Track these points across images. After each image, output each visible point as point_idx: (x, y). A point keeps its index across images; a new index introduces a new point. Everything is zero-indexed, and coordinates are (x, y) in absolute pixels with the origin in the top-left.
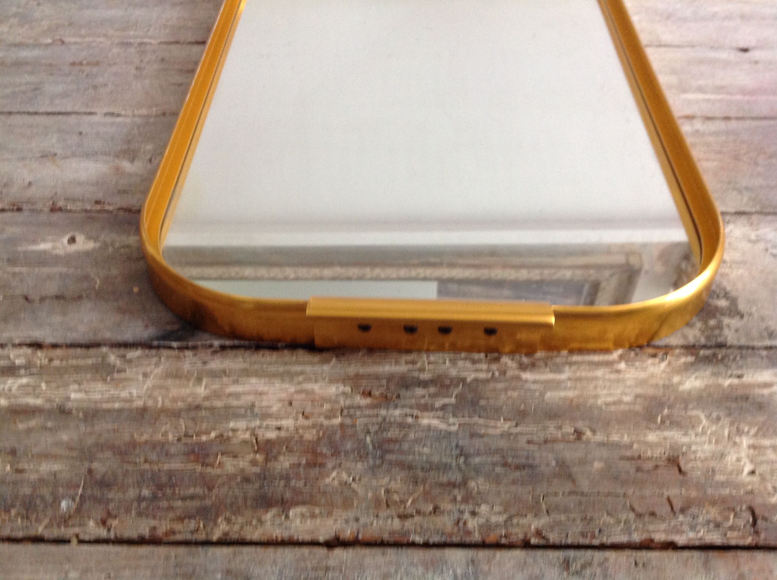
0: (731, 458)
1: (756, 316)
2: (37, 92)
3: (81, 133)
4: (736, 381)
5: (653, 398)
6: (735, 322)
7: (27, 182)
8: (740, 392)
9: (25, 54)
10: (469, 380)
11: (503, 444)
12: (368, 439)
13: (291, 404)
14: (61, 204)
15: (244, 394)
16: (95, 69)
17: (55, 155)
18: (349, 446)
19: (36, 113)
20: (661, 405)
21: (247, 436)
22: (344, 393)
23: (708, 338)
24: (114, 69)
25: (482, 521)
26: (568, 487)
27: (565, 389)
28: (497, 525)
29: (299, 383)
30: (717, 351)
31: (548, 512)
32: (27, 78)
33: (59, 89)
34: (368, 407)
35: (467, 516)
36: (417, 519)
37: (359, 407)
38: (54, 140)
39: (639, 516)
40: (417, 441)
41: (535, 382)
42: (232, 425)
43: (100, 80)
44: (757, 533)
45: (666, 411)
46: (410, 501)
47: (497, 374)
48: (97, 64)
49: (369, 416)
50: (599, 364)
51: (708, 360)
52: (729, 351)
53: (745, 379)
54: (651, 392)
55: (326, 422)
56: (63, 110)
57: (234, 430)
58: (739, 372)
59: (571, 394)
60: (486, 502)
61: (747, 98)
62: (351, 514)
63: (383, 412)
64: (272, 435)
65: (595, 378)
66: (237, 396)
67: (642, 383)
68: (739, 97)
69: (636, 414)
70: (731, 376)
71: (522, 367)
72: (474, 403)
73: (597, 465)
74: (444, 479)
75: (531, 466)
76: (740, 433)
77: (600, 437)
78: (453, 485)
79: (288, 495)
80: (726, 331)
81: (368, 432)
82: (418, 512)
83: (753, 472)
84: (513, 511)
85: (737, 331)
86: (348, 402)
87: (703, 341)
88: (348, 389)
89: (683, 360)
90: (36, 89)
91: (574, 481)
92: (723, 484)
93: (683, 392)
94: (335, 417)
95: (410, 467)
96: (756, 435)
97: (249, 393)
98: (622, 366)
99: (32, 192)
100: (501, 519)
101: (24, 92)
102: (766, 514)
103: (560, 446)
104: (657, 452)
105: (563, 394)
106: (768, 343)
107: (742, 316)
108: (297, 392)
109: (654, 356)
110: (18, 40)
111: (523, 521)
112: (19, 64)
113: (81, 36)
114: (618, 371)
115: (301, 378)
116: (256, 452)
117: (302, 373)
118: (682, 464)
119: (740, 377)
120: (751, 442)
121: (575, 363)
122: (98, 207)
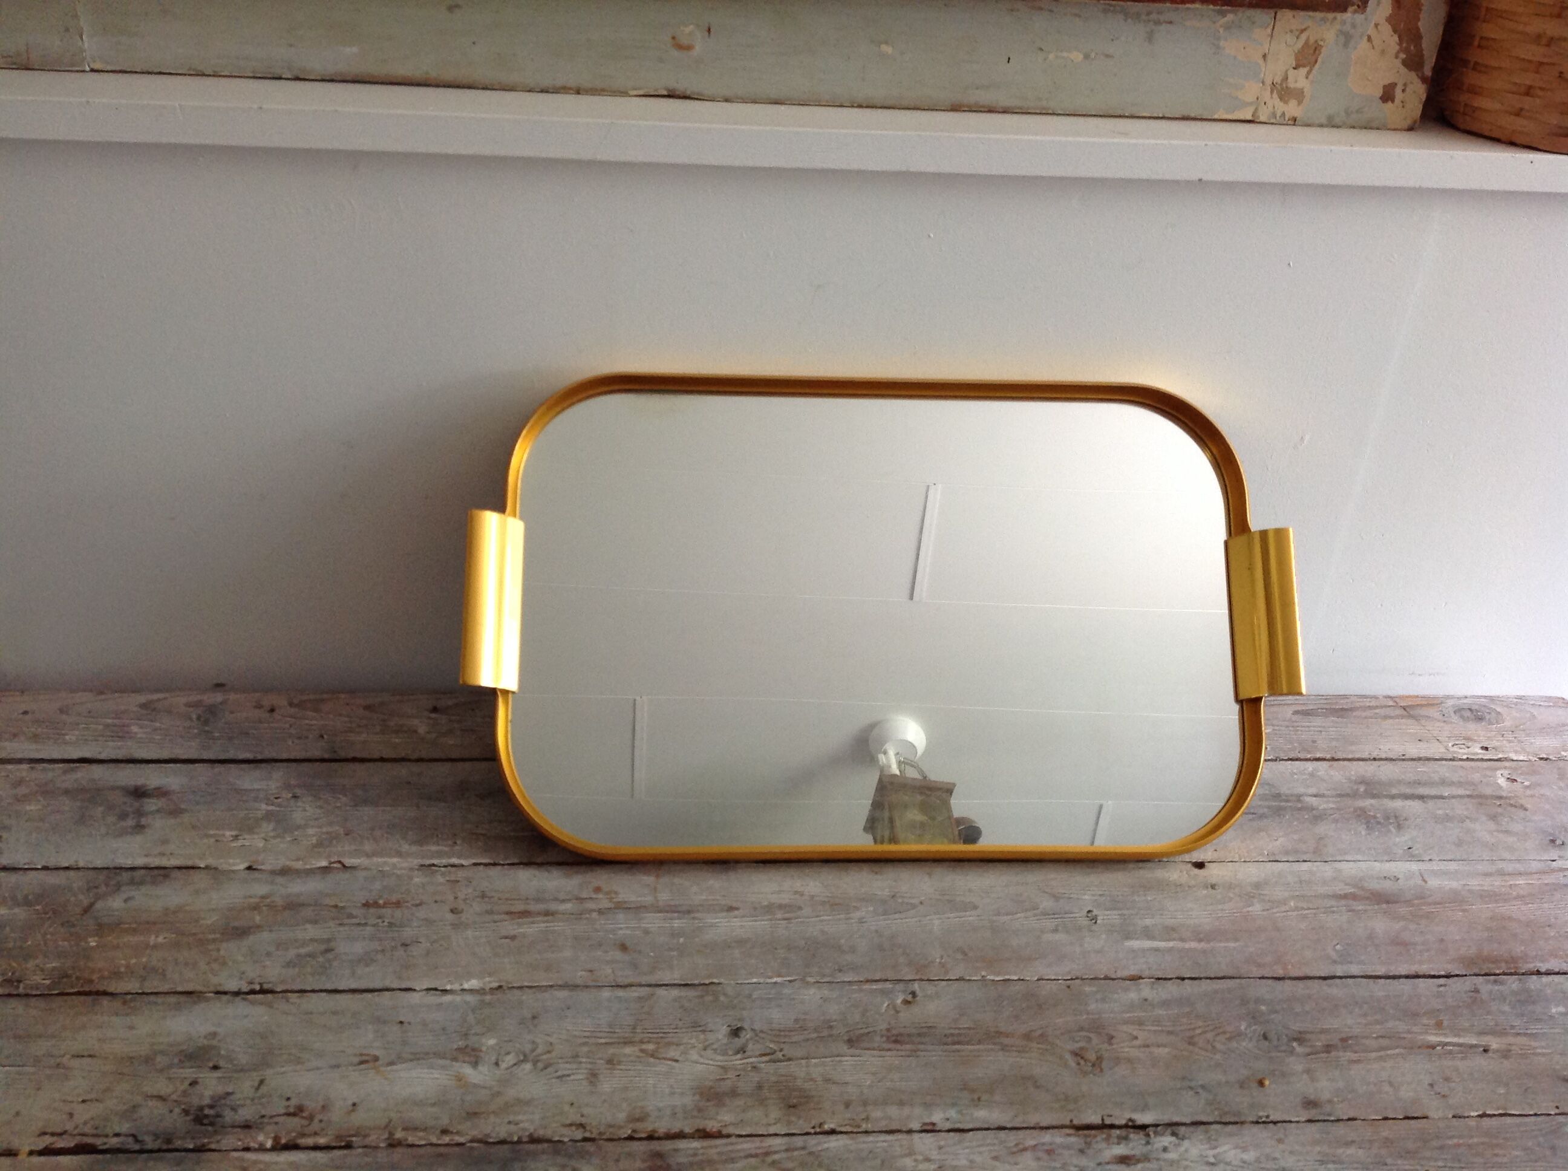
2: (330, 956)
3: (401, 1022)
7: (350, 1102)
9: (297, 888)
14: (399, 1135)
16: (398, 913)
17: (376, 1059)
19: (336, 991)
24: (422, 913)
32: (312, 931)
33: (359, 948)
38: (371, 1036)
43: (408, 933)
48: (398, 904)
56: (371, 986)
61: (1203, 945)
68: (1193, 945)
90: (328, 950)
99: (359, 1119)
101: (311, 955)
110: (282, 862)
112: (293, 906)
113: (368, 856)
122: (446, 1139)
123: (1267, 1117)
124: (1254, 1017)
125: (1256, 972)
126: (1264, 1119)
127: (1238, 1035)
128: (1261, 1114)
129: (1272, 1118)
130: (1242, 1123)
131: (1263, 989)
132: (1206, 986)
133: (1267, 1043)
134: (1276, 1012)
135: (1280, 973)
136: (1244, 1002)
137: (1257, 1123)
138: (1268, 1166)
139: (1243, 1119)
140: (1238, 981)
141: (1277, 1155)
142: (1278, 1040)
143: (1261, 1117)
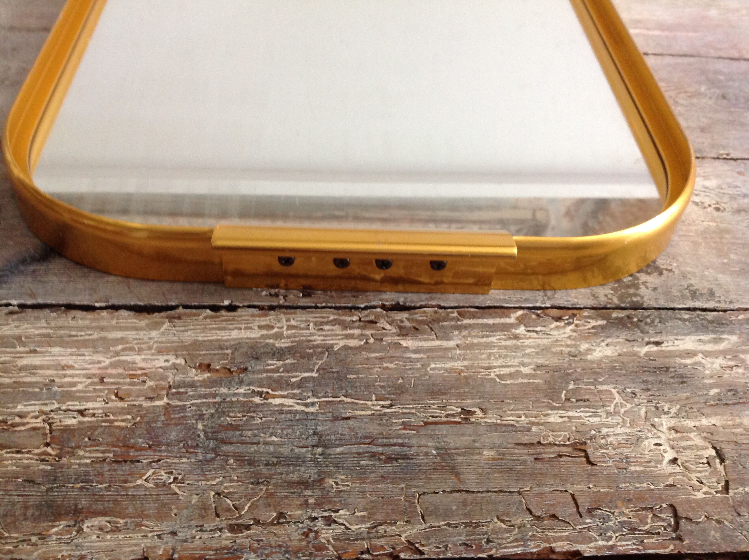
0: (648, 444)
1: (677, 272)
4: (655, 348)
5: (557, 369)
6: (652, 280)
8: (659, 362)
10: (336, 348)
11: (373, 429)
12: (200, 426)
13: (102, 380)
15: (41, 367)
18: (173, 435)
20: (566, 377)
21: (38, 423)
22: (175, 367)
23: (621, 298)
25: (339, 530)
26: (451, 483)
27: (452, 359)
28: (359, 537)
29: (117, 354)
30: (633, 312)
31: (423, 517)
34: (205, 384)
35: (320, 524)
36: (255, 530)
37: (192, 385)
39: (538, 518)
40: (264, 427)
41: (417, 351)
42: (20, 408)
44: (679, 538)
45: (571, 386)
46: (246, 508)
47: (372, 341)
49: (205, 396)
50: (493, 328)
51: (621, 324)
52: (646, 313)
53: (664, 347)
54: (554, 361)
55: (146, 404)
57: (21, 416)
58: (657, 339)
59: (458, 365)
60: (345, 506)
61: (666, 33)
62: (166, 526)
63: (224, 390)
64: (71, 422)
65: (489, 346)
66: (31, 369)
67: (544, 350)
68: (657, 33)
69: (537, 388)
70: (648, 343)
71: (403, 332)
72: (340, 378)
73: (488, 454)
74: (295, 477)
75: (405, 457)
76: (659, 411)
77: (492, 419)
78: (305, 484)
79: (84, 502)
80: (643, 290)
81: (201, 417)
82: (257, 522)
83: (674, 461)
84: (380, 517)
85: (655, 289)
86: (179, 378)
87: (616, 301)
88: (181, 361)
89: (593, 323)
91: (457, 475)
92: (639, 477)
93: (592, 362)
94: (159, 397)
95: (251, 463)
96: (677, 415)
97: (48, 367)
98: (521, 330)
100: (363, 527)
102: (690, 515)
103: (443, 430)
104: (561, 437)
105: (449, 365)
106: (690, 304)
107: (661, 274)
108: (113, 365)
109: (559, 319)
111: (391, 530)
114: (516, 337)
115: (120, 347)
116: (47, 445)
117: (122, 340)
118: (590, 451)
119: (657, 344)
120: (673, 422)
121: (466, 327)
123: (728, 155)
124: (713, 83)
125: (713, 53)
126: (725, 156)
127: (698, 94)
128: (722, 152)
129: (732, 156)
130: (703, 158)
131: (720, 65)
132: (668, 60)
133: (725, 102)
134: (734, 80)
135: (736, 55)
136: (703, 72)
137: (718, 158)
138: (731, 192)
139: (704, 154)
140: (697, 59)
141: (739, 184)
142: (736, 99)
143: (722, 155)
